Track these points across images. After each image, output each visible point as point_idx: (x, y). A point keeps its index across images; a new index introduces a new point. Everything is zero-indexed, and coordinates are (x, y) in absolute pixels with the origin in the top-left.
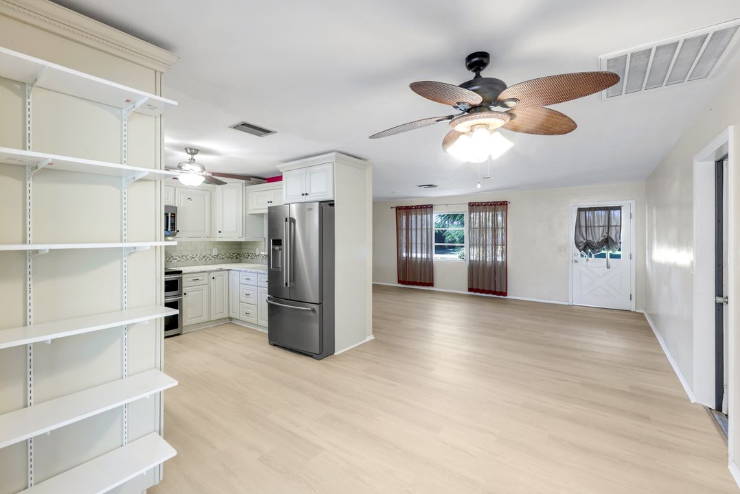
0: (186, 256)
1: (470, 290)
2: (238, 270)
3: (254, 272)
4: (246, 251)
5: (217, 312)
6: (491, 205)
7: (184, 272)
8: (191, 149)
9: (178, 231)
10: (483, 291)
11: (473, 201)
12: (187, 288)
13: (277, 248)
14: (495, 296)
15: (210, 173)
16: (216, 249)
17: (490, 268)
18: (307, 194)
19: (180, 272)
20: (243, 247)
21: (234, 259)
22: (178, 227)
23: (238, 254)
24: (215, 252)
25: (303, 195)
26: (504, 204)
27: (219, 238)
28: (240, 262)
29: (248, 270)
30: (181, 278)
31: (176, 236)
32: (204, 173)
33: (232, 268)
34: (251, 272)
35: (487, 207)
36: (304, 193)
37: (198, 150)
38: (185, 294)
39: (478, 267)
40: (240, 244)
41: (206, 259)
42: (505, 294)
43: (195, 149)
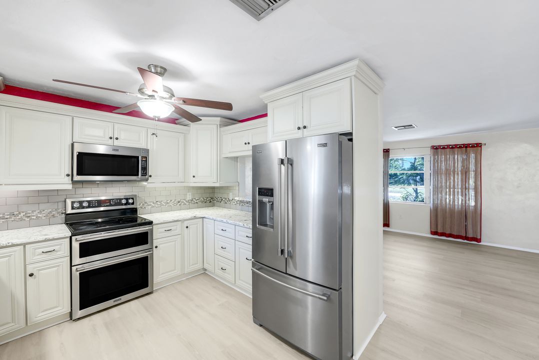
0: (160, 202)
1: (434, 233)
2: (213, 219)
3: (230, 224)
4: (220, 196)
5: (191, 264)
6: (460, 147)
7: (154, 222)
8: (156, 66)
9: (150, 176)
10: (450, 235)
11: (436, 144)
12: (158, 240)
13: (266, 199)
14: (466, 241)
15: (180, 99)
16: (190, 193)
17: (460, 212)
18: (305, 127)
19: (150, 223)
20: (216, 191)
21: (208, 203)
22: (150, 172)
23: (212, 198)
24: (189, 197)
25: (299, 128)
26: (478, 145)
27: (194, 183)
28: (213, 206)
29: (225, 220)
30: (152, 230)
31: (149, 181)
32: (173, 100)
33: (206, 216)
34: (228, 223)
35: (456, 149)
36: (301, 126)
37: (165, 70)
38: (156, 247)
39: (444, 211)
40: (213, 188)
41: (180, 204)
42: (479, 240)
43: (161, 67)
